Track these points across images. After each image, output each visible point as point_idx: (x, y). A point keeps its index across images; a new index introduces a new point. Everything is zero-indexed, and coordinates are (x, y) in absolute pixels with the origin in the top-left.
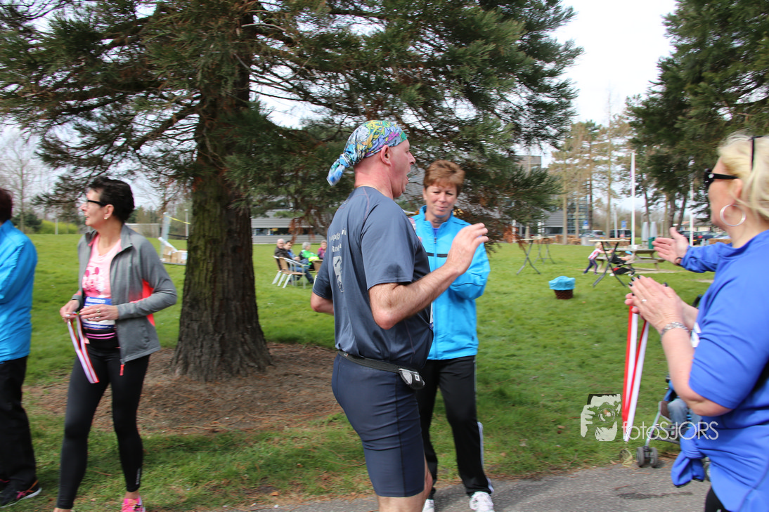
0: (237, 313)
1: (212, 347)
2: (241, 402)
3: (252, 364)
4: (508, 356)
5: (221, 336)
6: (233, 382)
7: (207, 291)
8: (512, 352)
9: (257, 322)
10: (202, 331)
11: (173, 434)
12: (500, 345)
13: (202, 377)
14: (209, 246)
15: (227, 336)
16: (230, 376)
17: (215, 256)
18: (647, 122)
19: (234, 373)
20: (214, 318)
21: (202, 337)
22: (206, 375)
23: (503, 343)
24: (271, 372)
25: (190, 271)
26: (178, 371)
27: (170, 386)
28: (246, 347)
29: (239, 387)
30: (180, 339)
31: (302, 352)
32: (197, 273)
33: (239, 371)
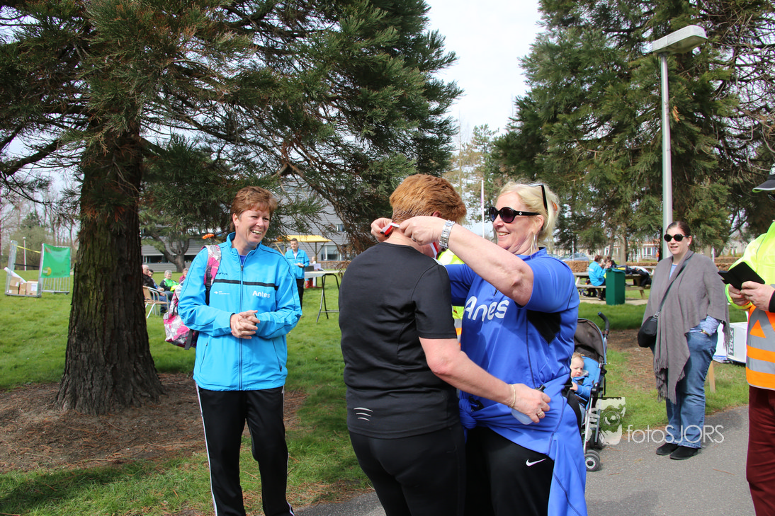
0: (128, 343)
1: (103, 378)
2: (139, 432)
3: (146, 394)
5: (112, 366)
6: (126, 413)
7: (97, 321)
9: (148, 352)
10: (92, 362)
11: (73, 468)
13: (94, 410)
14: (99, 275)
15: (118, 367)
16: (123, 407)
17: (106, 285)
18: (509, 154)
19: (126, 404)
20: (105, 349)
21: (92, 368)
22: (98, 407)
24: (164, 402)
25: (79, 301)
26: (64, 406)
27: (59, 421)
28: (138, 377)
29: (133, 418)
30: (67, 372)
31: (185, 381)
32: (86, 303)
33: (132, 401)
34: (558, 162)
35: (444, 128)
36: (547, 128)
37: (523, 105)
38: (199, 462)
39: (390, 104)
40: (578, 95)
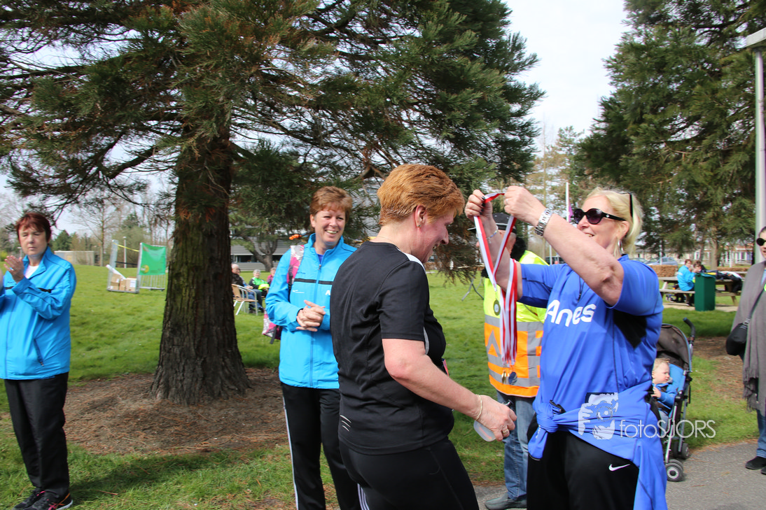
0: (218, 338)
1: (193, 371)
2: (226, 424)
3: (233, 387)
5: (202, 360)
6: (215, 405)
7: (189, 317)
9: (236, 347)
10: (184, 355)
11: (165, 454)
13: (185, 401)
14: (192, 272)
15: (208, 360)
16: (212, 398)
17: (197, 282)
19: (215, 396)
20: (196, 343)
21: (183, 361)
22: (189, 398)
24: (250, 395)
25: (172, 297)
26: (158, 395)
27: (153, 409)
28: (226, 371)
29: (221, 409)
30: (160, 364)
32: (179, 299)
33: (220, 394)
34: (644, 164)
35: (526, 130)
36: (633, 129)
37: (608, 106)
38: (282, 454)
39: (469, 106)
40: (665, 95)
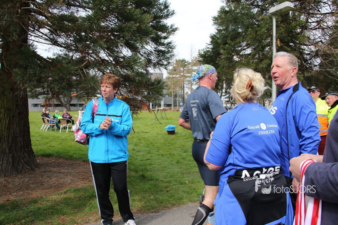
0: (20, 144)
1: (8, 160)
2: (22, 186)
3: (28, 167)
4: (146, 160)
5: (12, 154)
6: (18, 176)
7: (5, 134)
8: (148, 158)
10: (3, 153)
12: (143, 155)
13: (3, 175)
14: (6, 112)
15: (15, 155)
16: (17, 173)
17: (9, 116)
18: (205, 60)
20: (9, 146)
22: (5, 173)
23: (144, 154)
24: (37, 171)
28: (25, 160)
29: (21, 178)
31: (53, 161)
33: (21, 171)
34: (226, 63)
35: (170, 46)
36: (222, 47)
37: (213, 38)
38: (45, 200)
39: (132, 30)
40: (237, 33)
